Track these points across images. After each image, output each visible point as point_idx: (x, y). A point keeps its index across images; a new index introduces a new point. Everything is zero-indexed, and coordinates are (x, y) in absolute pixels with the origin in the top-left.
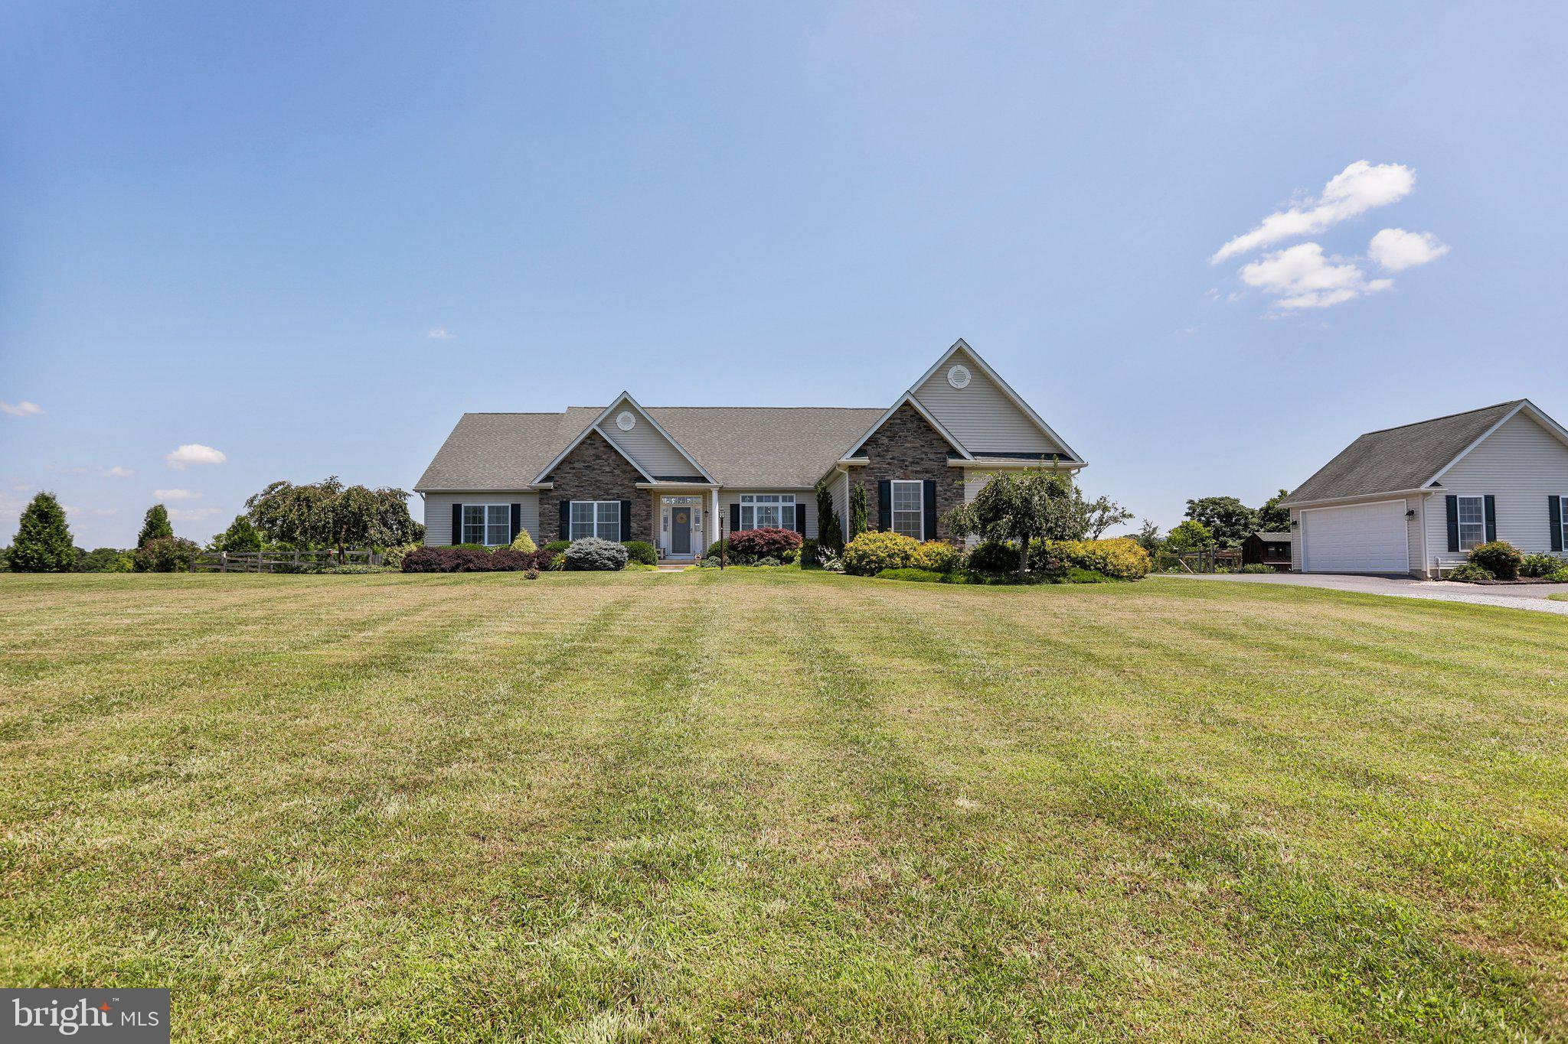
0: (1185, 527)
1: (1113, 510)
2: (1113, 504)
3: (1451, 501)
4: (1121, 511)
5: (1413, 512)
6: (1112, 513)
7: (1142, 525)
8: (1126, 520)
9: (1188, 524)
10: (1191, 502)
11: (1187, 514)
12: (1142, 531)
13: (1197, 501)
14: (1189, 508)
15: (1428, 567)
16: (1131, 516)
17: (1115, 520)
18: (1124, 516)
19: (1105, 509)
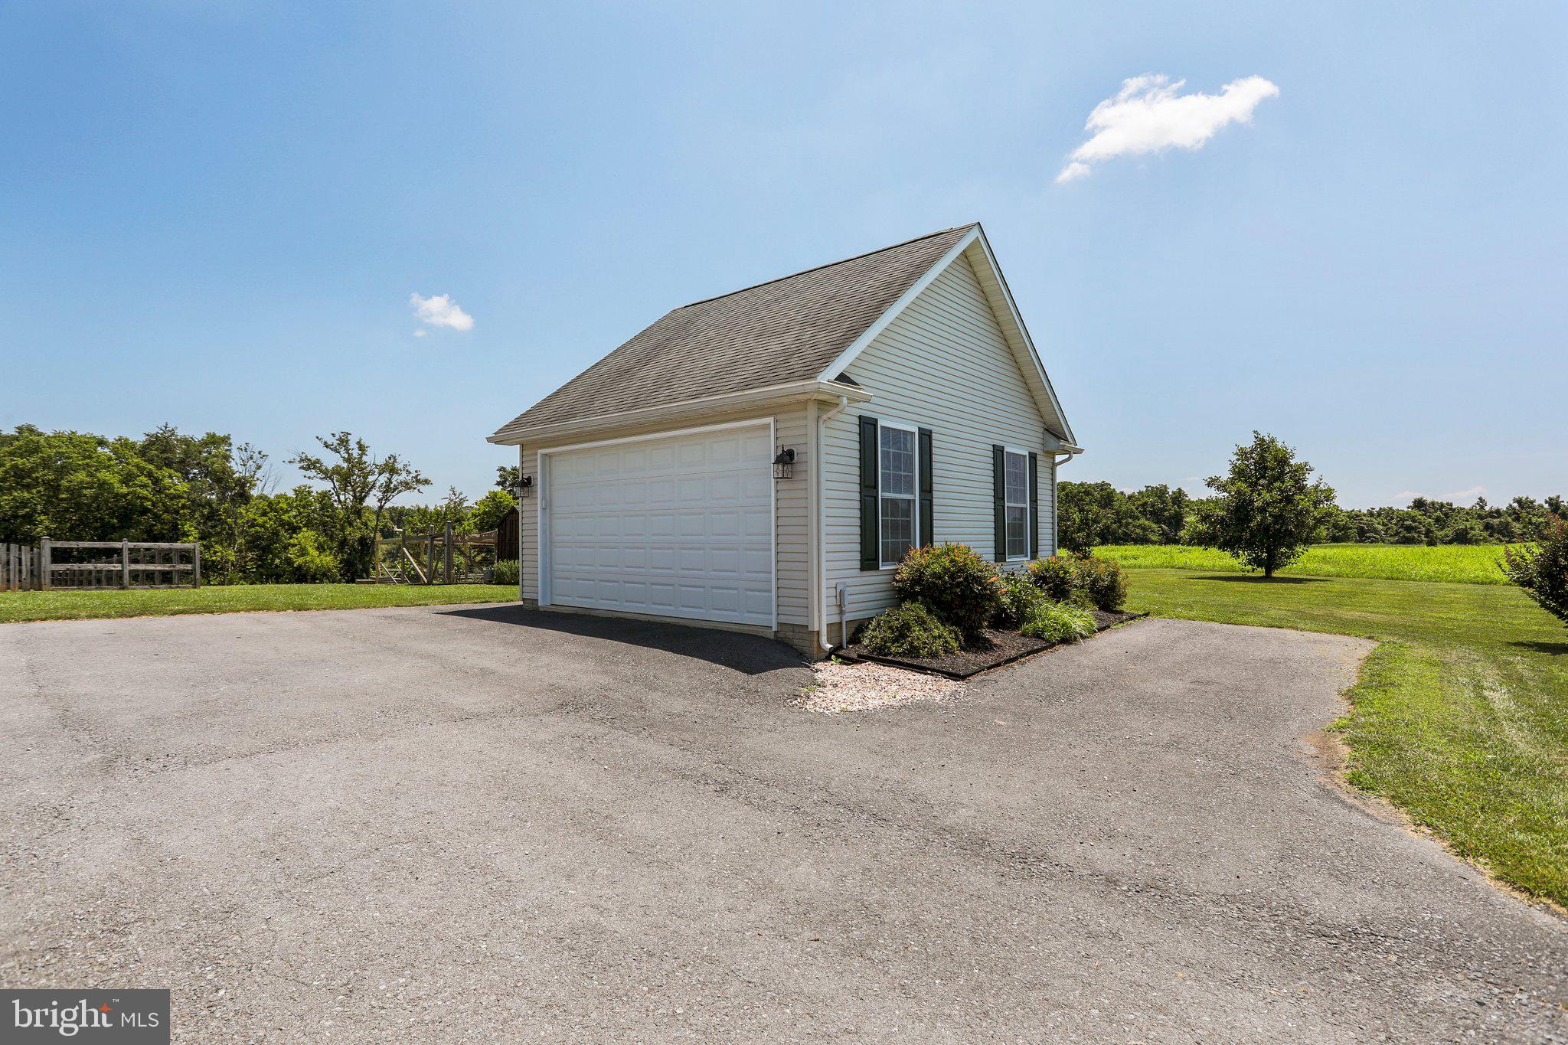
0: (493, 497)
1: (404, 474)
2: (405, 466)
3: (867, 426)
4: (414, 474)
5: (790, 454)
6: (403, 477)
7: (447, 493)
8: (421, 487)
9: (495, 494)
10: (502, 469)
11: (498, 484)
12: (446, 502)
13: (509, 469)
14: (501, 476)
15: (822, 619)
16: (426, 482)
17: (407, 486)
18: (418, 481)
19: (393, 471)
